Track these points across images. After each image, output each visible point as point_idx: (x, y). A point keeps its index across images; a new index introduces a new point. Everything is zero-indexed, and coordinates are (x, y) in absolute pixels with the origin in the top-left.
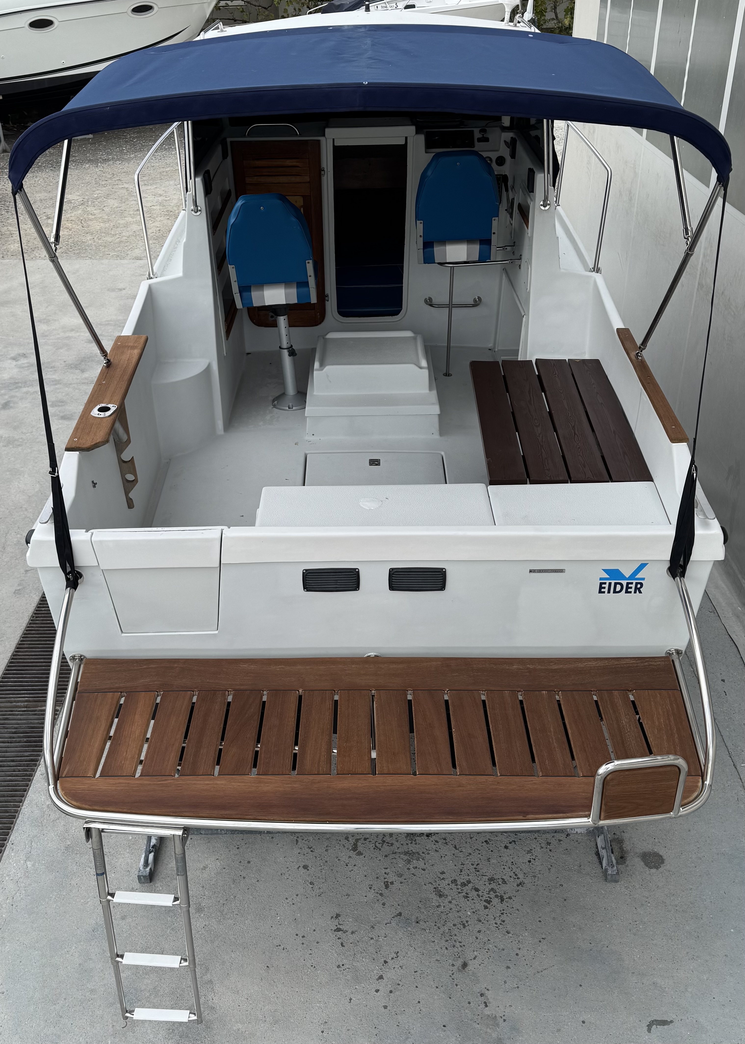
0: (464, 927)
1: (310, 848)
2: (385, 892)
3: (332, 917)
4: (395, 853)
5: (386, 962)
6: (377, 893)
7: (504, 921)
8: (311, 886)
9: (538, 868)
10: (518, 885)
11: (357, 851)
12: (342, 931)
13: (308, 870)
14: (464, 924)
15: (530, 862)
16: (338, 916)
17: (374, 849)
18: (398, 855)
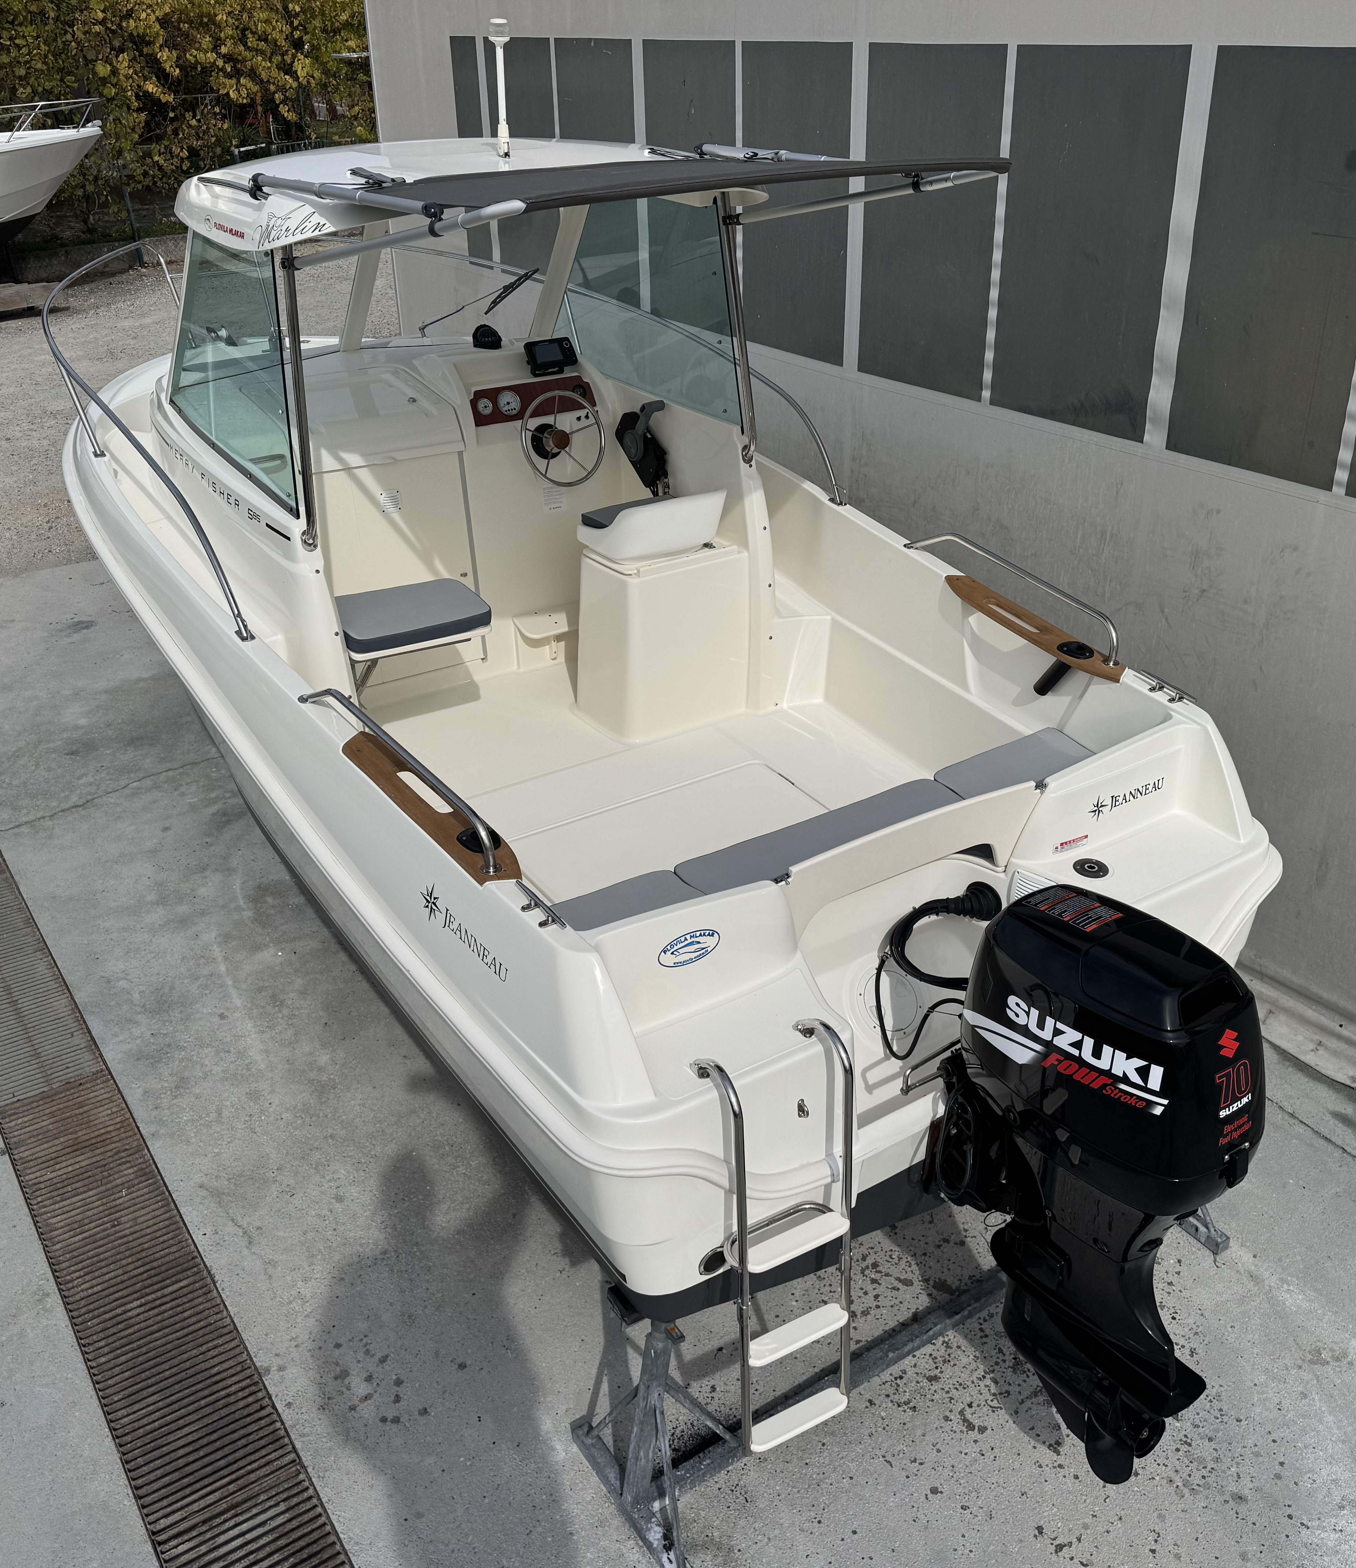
0: (1190, 1445)
1: (915, 1461)
2: (1061, 1460)
3: (1035, 1536)
4: (1023, 1402)
5: (1153, 1551)
6: (1055, 1467)
7: (1221, 1410)
8: (968, 1511)
9: (1191, 1321)
10: (1192, 1356)
11: (977, 1428)
12: (1065, 1546)
13: (941, 1492)
14: (1186, 1442)
15: (1174, 1318)
16: (1040, 1529)
17: (993, 1411)
18: (1028, 1403)
